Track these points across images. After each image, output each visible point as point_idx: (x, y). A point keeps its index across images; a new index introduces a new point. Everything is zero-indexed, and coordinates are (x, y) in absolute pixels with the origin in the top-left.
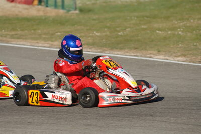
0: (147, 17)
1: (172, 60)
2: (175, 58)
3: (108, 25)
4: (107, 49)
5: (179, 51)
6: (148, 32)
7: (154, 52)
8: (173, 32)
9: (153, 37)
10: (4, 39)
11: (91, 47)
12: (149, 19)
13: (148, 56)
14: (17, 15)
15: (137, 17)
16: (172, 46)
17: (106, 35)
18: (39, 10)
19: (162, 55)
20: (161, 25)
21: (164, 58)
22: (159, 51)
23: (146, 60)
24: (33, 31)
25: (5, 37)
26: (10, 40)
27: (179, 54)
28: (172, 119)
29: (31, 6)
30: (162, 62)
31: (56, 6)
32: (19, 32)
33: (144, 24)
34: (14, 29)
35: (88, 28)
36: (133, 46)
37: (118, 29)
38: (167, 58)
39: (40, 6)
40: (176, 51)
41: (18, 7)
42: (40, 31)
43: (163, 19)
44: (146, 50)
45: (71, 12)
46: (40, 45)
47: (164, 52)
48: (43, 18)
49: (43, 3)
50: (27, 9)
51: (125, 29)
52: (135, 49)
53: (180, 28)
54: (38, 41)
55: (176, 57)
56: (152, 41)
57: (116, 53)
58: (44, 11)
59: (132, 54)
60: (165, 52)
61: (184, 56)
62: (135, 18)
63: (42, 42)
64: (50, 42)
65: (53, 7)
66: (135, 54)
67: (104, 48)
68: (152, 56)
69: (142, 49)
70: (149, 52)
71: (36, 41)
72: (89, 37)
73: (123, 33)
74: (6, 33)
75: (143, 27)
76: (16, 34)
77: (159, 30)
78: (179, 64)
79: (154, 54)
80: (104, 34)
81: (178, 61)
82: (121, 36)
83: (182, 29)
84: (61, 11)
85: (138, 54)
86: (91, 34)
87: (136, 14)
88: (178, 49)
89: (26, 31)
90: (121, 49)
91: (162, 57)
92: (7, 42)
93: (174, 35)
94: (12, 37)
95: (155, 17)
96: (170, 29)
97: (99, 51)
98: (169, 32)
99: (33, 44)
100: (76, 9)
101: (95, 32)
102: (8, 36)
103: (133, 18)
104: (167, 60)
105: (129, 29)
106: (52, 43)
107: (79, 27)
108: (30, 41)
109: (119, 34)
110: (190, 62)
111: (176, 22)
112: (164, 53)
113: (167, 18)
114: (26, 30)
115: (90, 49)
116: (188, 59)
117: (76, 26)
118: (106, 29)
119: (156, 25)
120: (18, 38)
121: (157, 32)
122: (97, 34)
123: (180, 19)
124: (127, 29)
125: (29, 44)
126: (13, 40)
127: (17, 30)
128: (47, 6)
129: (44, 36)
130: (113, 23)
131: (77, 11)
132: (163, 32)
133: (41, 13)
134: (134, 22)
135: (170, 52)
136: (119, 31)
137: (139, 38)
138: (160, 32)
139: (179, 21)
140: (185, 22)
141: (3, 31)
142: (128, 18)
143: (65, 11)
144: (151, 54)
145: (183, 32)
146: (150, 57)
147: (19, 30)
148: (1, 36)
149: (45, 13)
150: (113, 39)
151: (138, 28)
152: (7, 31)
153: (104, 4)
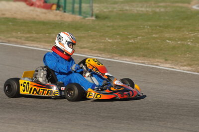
0: (160, 27)
1: (178, 69)
3: (121, 32)
4: (116, 55)
5: (185, 60)
6: (159, 40)
7: (161, 61)
8: (183, 42)
9: (162, 46)
10: (19, 40)
11: (102, 52)
12: (161, 29)
13: (155, 64)
14: (34, 18)
15: (150, 26)
16: (179, 56)
17: (117, 42)
18: (56, 15)
19: (169, 63)
20: (172, 35)
21: (170, 66)
22: (166, 60)
23: (153, 68)
24: (47, 35)
25: (20, 39)
26: (24, 42)
27: (185, 63)
28: (169, 123)
29: (49, 10)
30: (168, 70)
31: (73, 12)
32: (34, 35)
33: (156, 33)
34: (29, 32)
35: (102, 34)
36: (142, 53)
37: (130, 37)
38: (173, 67)
39: (58, 12)
40: (182, 61)
41: (37, 11)
43: (175, 29)
44: (154, 58)
45: (87, 18)
47: (170, 60)
48: (60, 23)
49: (61, 9)
50: (45, 13)
51: (137, 37)
52: (144, 56)
53: (190, 38)
55: (182, 66)
56: (161, 50)
57: (124, 59)
58: (61, 16)
59: (140, 62)
61: (190, 65)
62: (148, 27)
65: (71, 13)
67: (115, 55)
68: (159, 64)
69: (150, 57)
70: (157, 60)
72: (101, 42)
73: (134, 40)
74: (22, 35)
75: (154, 35)
76: (31, 37)
77: (169, 40)
78: (183, 73)
79: (161, 63)
81: (184, 70)
82: (132, 43)
83: (191, 40)
84: (78, 17)
86: (103, 41)
87: (150, 23)
88: (185, 59)
89: (41, 34)
90: (130, 56)
91: (168, 65)
92: (22, 44)
93: (183, 45)
94: (27, 39)
95: (167, 27)
97: (109, 56)
98: (179, 42)
99: (46, 47)
100: (92, 16)
101: (107, 39)
102: (23, 38)
103: (146, 27)
104: (173, 68)
105: (141, 37)
107: (92, 33)
108: (43, 44)
109: (130, 41)
110: (194, 72)
111: (187, 33)
112: (171, 62)
113: (179, 29)
115: (100, 54)
116: (193, 69)
117: (90, 32)
118: (118, 36)
119: (167, 35)
121: (167, 41)
122: (109, 40)
123: (191, 31)
124: (139, 38)
126: (27, 42)
127: (32, 33)
128: (65, 12)
130: (126, 31)
131: (94, 18)
132: (173, 42)
133: (58, 18)
134: (146, 30)
135: (177, 61)
136: (130, 39)
137: (149, 46)
138: (170, 42)
139: (191, 32)
140: (196, 34)
141: (19, 33)
142: (142, 26)
143: (82, 17)
144: (158, 62)
145: (192, 42)
146: (157, 65)
147: (34, 33)
148: (17, 38)
149: (62, 18)
150: (123, 46)
151: (149, 36)
152: (23, 33)
153: (121, 12)
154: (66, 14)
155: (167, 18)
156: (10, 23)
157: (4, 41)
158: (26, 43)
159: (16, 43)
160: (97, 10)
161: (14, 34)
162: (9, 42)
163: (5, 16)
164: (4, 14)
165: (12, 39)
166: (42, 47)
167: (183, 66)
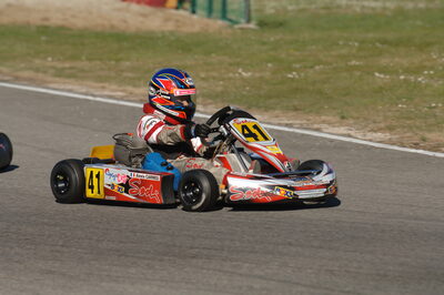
1: (360, 138)
6: (358, 73)
7: (333, 119)
10: (40, 75)
11: (210, 101)
13: (316, 126)
14: (112, 27)
16: (380, 107)
17: (261, 78)
18: (167, 20)
19: (347, 125)
21: (345, 132)
22: (343, 118)
23: (303, 135)
24: (113, 62)
25: (45, 72)
26: (50, 79)
27: (382, 125)
31: (210, 12)
34: (74, 58)
36: (296, 102)
37: (297, 66)
39: (181, 12)
40: (380, 119)
42: (127, 64)
45: (236, 26)
46: (106, 93)
47: (354, 118)
50: (144, 15)
52: (296, 109)
54: (106, 85)
55: (372, 131)
60: (357, 118)
61: (390, 129)
63: (114, 87)
64: (130, 89)
66: (289, 122)
68: (323, 126)
69: (311, 111)
70: (323, 118)
71: (101, 85)
72: (224, 79)
73: (299, 73)
74: (54, 64)
75: (353, 62)
76: (71, 68)
79: (329, 124)
80: (257, 75)
81: (370, 140)
82: (292, 79)
83: (432, 72)
85: (296, 122)
86: (231, 75)
89: (98, 62)
91: (343, 130)
92: (41, 84)
94: (60, 73)
96: (407, 71)
98: (402, 77)
99: (92, 91)
100: (249, 20)
101: (240, 71)
102: (52, 71)
104: (349, 136)
105: (321, 66)
109: (290, 76)
112: (351, 121)
116: (394, 137)
119: (384, 61)
120: (69, 76)
124: (317, 67)
126: (57, 79)
128: (194, 12)
129: (128, 74)
131: (252, 25)
132: (387, 77)
133: (170, 26)
135: (366, 119)
136: (292, 71)
137: (326, 86)
138: (382, 76)
141: (50, 59)
143: (227, 23)
144: (324, 122)
145: (429, 77)
146: (318, 130)
147: (84, 58)
148: (37, 70)
150: (267, 87)
151: (342, 64)
152: (59, 60)
153: (323, 12)
154: (195, 17)
155: (419, 23)
156: (43, 38)
157: (6, 78)
158: (50, 82)
159: (31, 81)
160: (273, 8)
161: (37, 62)
162: (17, 79)
163: (46, 23)
164: (46, 19)
165: (26, 74)
166: (84, 90)
167: (375, 132)
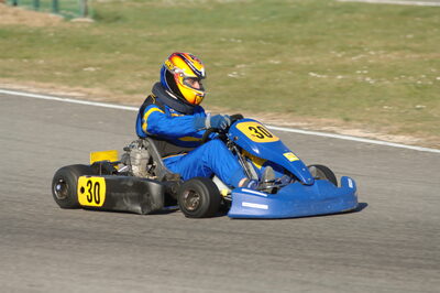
0: (264, 39)
2: (391, 136)
6: (291, 73)
7: (336, 121)
8: (349, 76)
13: (325, 128)
15: (241, 39)
16: (368, 109)
19: (356, 128)
22: (347, 120)
24: (26, 61)
30: (369, 144)
31: (37, 4)
37: (217, 64)
38: (373, 135)
40: (385, 121)
42: (41, 62)
46: (63, 93)
47: (357, 120)
51: (233, 66)
52: (289, 111)
59: (286, 124)
60: (360, 121)
61: (411, 132)
65: (31, 6)
66: (294, 124)
68: (334, 129)
69: (306, 113)
70: (324, 120)
71: (48, 85)
77: (314, 72)
79: (338, 126)
83: (365, 72)
84: (55, 18)
85: (300, 124)
91: (357, 132)
98: (340, 77)
99: (45, 91)
100: (86, 14)
103: (233, 40)
104: (374, 139)
105: (243, 66)
106: (88, 90)
107: (126, 57)
108: (34, 83)
109: (231, 75)
111: (339, 55)
112: (359, 124)
114: (11, 57)
116: (422, 140)
117: (118, 53)
119: (299, 60)
121: (313, 74)
123: (341, 49)
124: (239, 67)
125: (34, 90)
128: (15, 5)
129: (58, 73)
131: (89, 19)
132: (325, 76)
135: (372, 122)
137: (280, 86)
138: (319, 76)
139: (344, 53)
142: (223, 39)
143: (60, 17)
144: (329, 124)
145: (371, 77)
146: (333, 132)
149: (21, 20)
150: (221, 87)
151: (261, 63)
154: (19, 8)
155: (256, 18)
167: (396, 134)
